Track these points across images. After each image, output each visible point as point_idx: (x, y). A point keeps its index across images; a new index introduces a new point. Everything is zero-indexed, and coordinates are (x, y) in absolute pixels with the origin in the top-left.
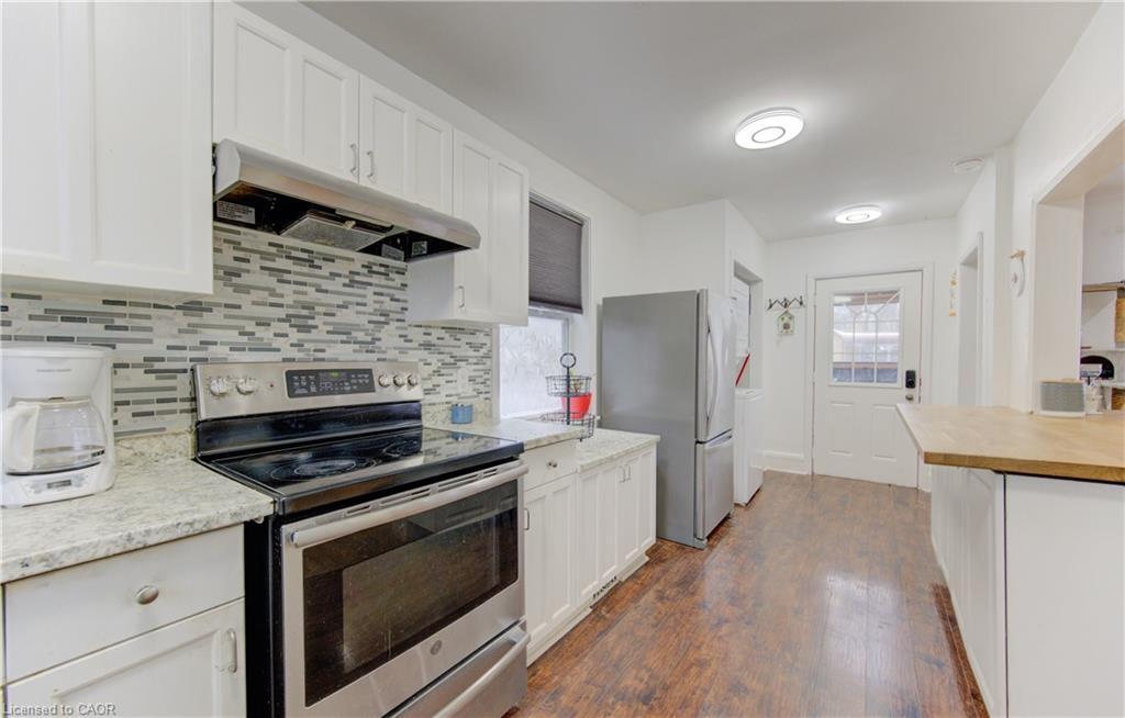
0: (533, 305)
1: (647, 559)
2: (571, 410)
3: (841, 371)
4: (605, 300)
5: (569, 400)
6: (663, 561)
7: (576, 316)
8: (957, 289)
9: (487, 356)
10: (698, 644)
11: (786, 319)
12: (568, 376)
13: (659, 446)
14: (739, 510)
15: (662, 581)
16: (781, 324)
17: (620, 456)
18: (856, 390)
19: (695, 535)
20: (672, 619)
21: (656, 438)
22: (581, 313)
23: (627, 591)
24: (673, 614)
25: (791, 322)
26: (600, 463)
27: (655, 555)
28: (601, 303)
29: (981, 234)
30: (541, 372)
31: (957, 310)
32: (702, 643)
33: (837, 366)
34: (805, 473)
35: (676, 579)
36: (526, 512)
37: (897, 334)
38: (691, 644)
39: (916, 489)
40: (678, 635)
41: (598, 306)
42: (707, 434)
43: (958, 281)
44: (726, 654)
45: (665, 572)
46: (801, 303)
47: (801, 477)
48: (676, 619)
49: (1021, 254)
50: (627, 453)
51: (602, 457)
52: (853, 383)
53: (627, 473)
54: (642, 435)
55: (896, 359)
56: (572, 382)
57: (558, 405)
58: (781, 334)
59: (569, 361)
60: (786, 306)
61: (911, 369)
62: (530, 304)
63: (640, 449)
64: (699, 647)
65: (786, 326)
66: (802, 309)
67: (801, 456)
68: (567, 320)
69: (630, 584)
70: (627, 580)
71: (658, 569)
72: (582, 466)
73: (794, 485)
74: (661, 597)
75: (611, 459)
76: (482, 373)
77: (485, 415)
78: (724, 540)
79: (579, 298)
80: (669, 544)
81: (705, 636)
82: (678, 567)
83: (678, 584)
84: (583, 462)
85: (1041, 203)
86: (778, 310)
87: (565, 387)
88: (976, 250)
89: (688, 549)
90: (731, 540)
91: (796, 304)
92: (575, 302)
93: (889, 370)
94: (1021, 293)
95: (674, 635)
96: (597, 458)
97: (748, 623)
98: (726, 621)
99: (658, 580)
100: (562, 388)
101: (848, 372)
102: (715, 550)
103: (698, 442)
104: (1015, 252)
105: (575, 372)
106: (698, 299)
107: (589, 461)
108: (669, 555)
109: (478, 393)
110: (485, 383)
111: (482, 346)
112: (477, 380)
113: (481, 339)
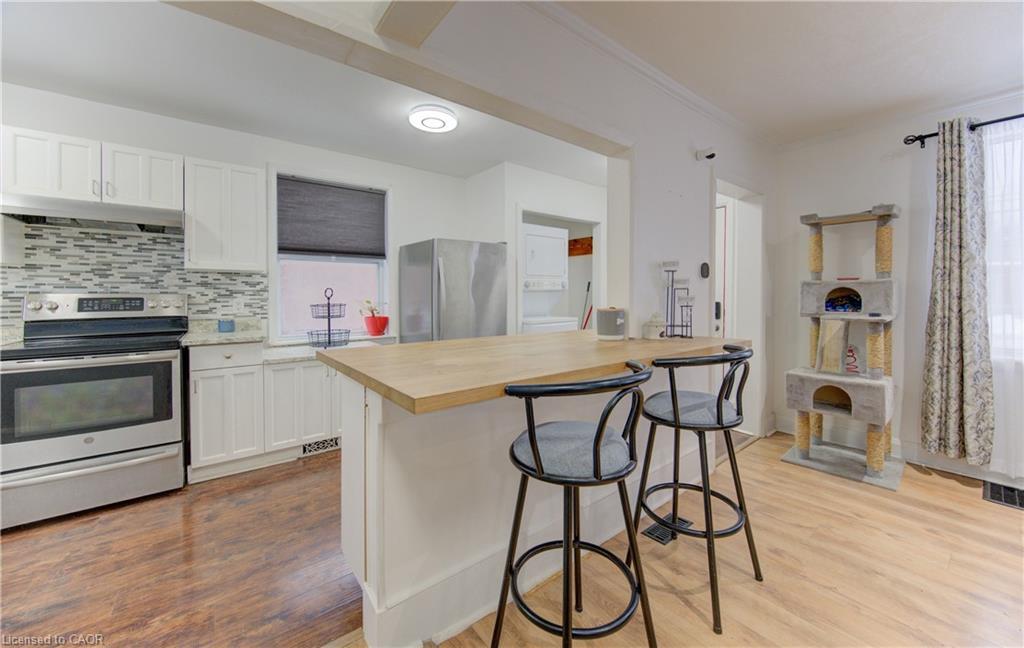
4: (400, 248)
5: (329, 320)
7: (380, 260)
9: (265, 290)
12: (329, 304)
22: (385, 258)
41: (399, 252)
72: (267, 361)
75: (309, 359)
76: (259, 301)
79: (383, 249)
84: (270, 358)
92: (377, 251)
96: (289, 357)
107: (277, 358)
109: (255, 314)
110: (261, 307)
111: (258, 284)
112: (254, 305)
113: (257, 279)
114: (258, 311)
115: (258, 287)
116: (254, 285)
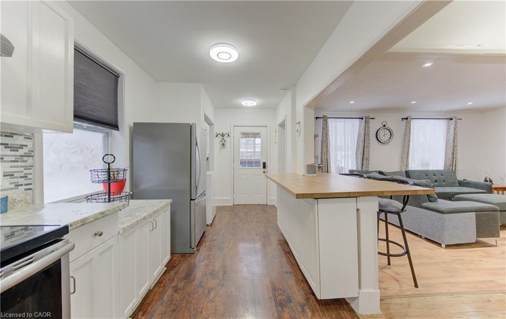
0: (77, 121)
1: (166, 268)
2: (111, 191)
3: (243, 163)
4: (135, 124)
5: (109, 184)
6: (175, 267)
7: (114, 132)
8: (277, 134)
9: (29, 155)
10: (200, 311)
11: (223, 141)
12: (109, 169)
13: (172, 204)
14: (209, 227)
15: (176, 280)
16: (221, 143)
17: (150, 216)
18: (248, 170)
19: (191, 247)
20: (184, 301)
21: (169, 201)
22: (118, 130)
23: (155, 295)
24: (184, 298)
25: (225, 143)
26: (137, 223)
27: (170, 266)
28: (132, 126)
29: (286, 115)
30: (85, 167)
31: (277, 141)
32: (203, 308)
33: (242, 161)
34: (231, 205)
35: (183, 275)
36: (72, 280)
37: (260, 150)
38: (196, 312)
39: (267, 205)
40: (189, 309)
41: (130, 127)
42: (196, 195)
43: (277, 131)
44: (216, 310)
45: (176, 273)
46: (229, 135)
47: (230, 207)
48: (186, 301)
49: (299, 123)
50: (155, 212)
51: (138, 219)
52: (247, 167)
53: (155, 224)
54: (162, 200)
55: (260, 158)
56: (111, 173)
57: (100, 188)
58: (221, 148)
59: (109, 159)
60: (223, 136)
61: (264, 162)
62: (74, 120)
63: (161, 208)
64: (201, 312)
65: (223, 145)
66: (229, 138)
67: (229, 198)
68: (108, 133)
69: (156, 289)
70: (154, 287)
71: (172, 273)
72: (123, 229)
73: (228, 211)
74: (176, 290)
75: (145, 218)
76: (22, 169)
77: (26, 202)
78: (204, 245)
79: (117, 121)
80: (177, 256)
81: (203, 303)
82: (183, 267)
83: (185, 278)
84: (125, 226)
85: (306, 106)
86: (220, 138)
87: (107, 176)
88: (284, 121)
89: (187, 255)
90: (207, 243)
91: (226, 135)
92: (113, 123)
93: (258, 162)
94: (299, 136)
95: (187, 310)
96: (135, 220)
97: (222, 286)
98: (212, 289)
99: (173, 279)
100: (103, 176)
101: (245, 164)
102: (200, 251)
103: (191, 200)
104: (297, 122)
105: (113, 166)
106: (191, 128)
107: (129, 224)
108: (177, 262)
109: (17, 185)
110: (25, 177)
111: (22, 147)
112: (15, 175)
113: (18, 140)
114: (22, 181)
115: (21, 152)
116: (14, 148)
